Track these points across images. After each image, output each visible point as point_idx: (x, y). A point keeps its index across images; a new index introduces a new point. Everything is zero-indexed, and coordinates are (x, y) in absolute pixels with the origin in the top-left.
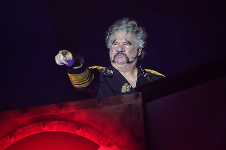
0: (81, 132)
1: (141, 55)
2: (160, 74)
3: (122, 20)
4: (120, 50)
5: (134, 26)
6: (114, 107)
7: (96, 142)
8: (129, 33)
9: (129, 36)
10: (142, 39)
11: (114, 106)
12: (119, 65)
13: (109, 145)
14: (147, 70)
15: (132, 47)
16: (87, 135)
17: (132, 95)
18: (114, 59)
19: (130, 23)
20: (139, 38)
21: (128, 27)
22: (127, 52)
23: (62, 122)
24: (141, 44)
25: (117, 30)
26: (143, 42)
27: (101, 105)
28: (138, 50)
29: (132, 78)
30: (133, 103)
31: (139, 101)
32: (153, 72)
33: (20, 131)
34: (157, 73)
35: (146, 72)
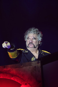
0: (13, 79)
1: (40, 44)
2: (49, 53)
3: (32, 28)
4: (31, 41)
5: (37, 31)
6: (28, 67)
7: (20, 83)
9: (35, 36)
10: (40, 37)
12: (30, 48)
13: (26, 84)
14: (43, 51)
15: (36, 40)
16: (16, 80)
17: (36, 62)
18: (28, 46)
19: (35, 29)
20: (39, 36)
21: (34, 32)
22: (34, 43)
24: (40, 39)
25: (29, 33)
27: (22, 66)
28: (39, 42)
29: (36, 55)
30: (36, 66)
31: (39, 65)
32: (45, 52)
34: (47, 52)
35: (42, 52)
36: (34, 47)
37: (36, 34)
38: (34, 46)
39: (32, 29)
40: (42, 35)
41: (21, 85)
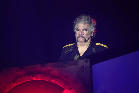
0: (54, 81)
4: (80, 34)
6: (73, 67)
7: (63, 87)
9: (86, 26)
13: (70, 89)
15: (88, 32)
16: (57, 83)
18: (78, 39)
21: (85, 20)
24: (93, 30)
25: (79, 22)
28: (91, 34)
30: (84, 65)
33: (19, 79)
36: (86, 41)
37: (88, 23)
38: (85, 39)
41: (64, 90)
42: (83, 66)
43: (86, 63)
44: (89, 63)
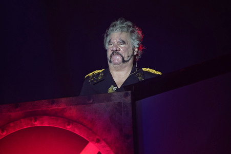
0: (71, 128)
3: (117, 20)
4: (114, 49)
7: (85, 138)
8: (123, 33)
9: (124, 36)
10: (137, 38)
11: (103, 104)
13: (98, 141)
15: (127, 46)
16: (76, 131)
17: (122, 93)
19: (125, 23)
20: (134, 38)
23: (53, 117)
24: (136, 43)
26: (138, 42)
27: (91, 101)
28: (133, 50)
30: (122, 101)
31: (129, 99)
33: (12, 124)
36: (124, 61)
37: (127, 32)
38: (123, 58)
39: (118, 22)
40: (140, 35)
42: (120, 103)
43: (124, 98)
44: (129, 98)
